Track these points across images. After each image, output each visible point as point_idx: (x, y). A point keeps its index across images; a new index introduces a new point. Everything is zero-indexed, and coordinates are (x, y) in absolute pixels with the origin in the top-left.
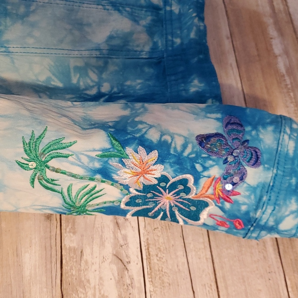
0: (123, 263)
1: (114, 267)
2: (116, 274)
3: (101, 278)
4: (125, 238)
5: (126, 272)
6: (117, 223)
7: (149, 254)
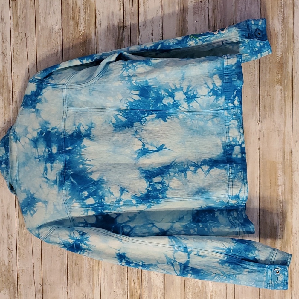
0: (10, 250)
1: (7, 252)
2: (8, 254)
3: (3, 255)
4: (11, 242)
5: (11, 253)
6: (9, 237)
7: (19, 248)
